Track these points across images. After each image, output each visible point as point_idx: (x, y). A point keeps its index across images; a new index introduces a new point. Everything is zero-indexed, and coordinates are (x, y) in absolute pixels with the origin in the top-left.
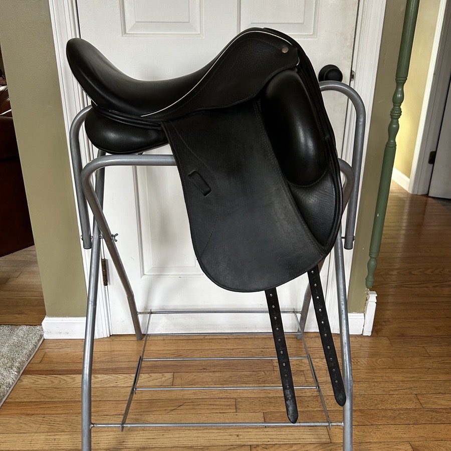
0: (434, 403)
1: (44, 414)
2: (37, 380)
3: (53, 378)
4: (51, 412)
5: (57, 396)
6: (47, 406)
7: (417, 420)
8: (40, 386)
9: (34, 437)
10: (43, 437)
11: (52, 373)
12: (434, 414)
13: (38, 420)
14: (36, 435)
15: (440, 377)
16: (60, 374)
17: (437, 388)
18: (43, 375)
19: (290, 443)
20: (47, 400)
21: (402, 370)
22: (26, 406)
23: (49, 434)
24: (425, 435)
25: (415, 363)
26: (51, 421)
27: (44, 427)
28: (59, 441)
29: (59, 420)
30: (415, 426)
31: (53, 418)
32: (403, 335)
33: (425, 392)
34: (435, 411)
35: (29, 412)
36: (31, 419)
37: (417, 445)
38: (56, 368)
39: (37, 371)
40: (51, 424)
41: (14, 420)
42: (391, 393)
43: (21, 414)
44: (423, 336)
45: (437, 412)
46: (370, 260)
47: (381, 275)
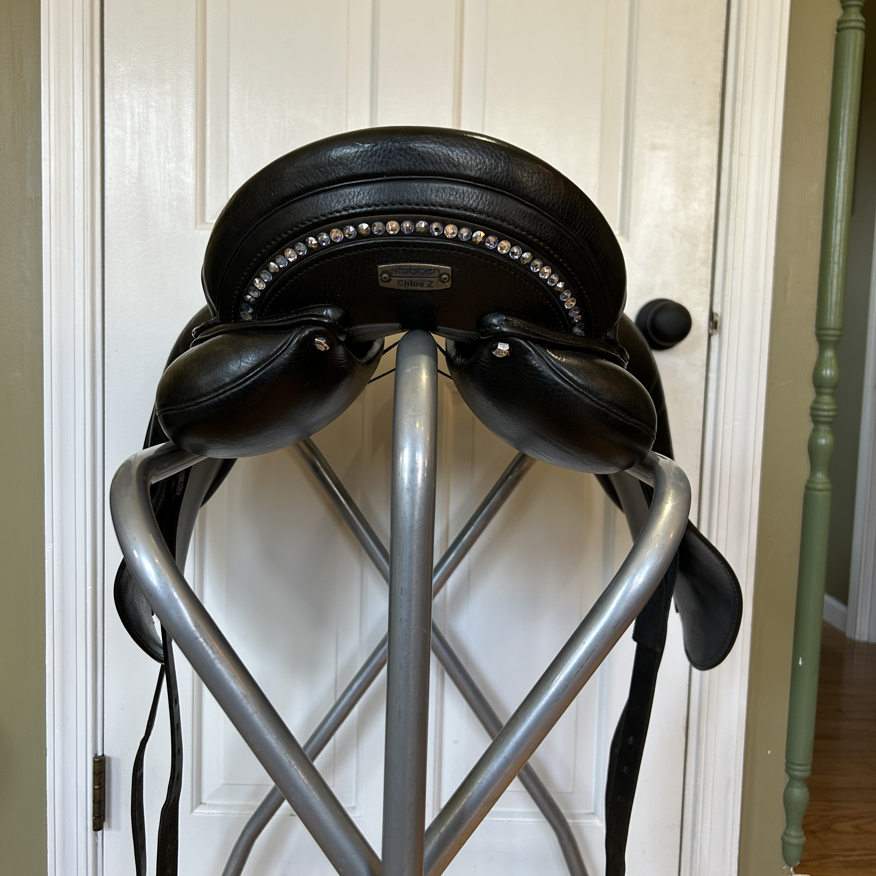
46: (789, 786)
47: (813, 832)
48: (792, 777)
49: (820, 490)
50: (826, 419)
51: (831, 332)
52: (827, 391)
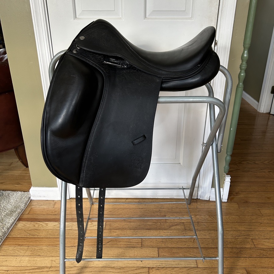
0: (263, 244)
1: (29, 245)
2: (26, 224)
3: (35, 223)
4: (33, 244)
5: (37, 234)
6: (31, 240)
7: (251, 255)
8: (27, 228)
9: (22, 259)
10: (27, 259)
11: (34, 220)
12: (262, 251)
13: (25, 249)
14: (23, 257)
15: (267, 228)
16: (39, 221)
17: (265, 235)
18: (29, 221)
19: (172, 266)
20: (31, 236)
21: (244, 224)
22: (19, 239)
23: (31, 257)
24: (255, 265)
25: (253, 219)
26: (33, 249)
27: (28, 253)
28: (37, 261)
29: (37, 248)
30: (250, 259)
31: (34, 247)
32: (246, 202)
33: (257, 238)
34: (263, 249)
35: (20, 244)
36: (21, 247)
37: (250, 270)
38: (37, 218)
39: (26, 219)
40: (32, 251)
41: (11, 248)
42: (237, 238)
43: (16, 244)
44: (259, 203)
45: (264, 250)
46: (227, 156)
47: (236, 164)
48: (227, 155)
49: (240, 88)
50: (243, 69)
51: (247, 45)
52: (244, 61)
